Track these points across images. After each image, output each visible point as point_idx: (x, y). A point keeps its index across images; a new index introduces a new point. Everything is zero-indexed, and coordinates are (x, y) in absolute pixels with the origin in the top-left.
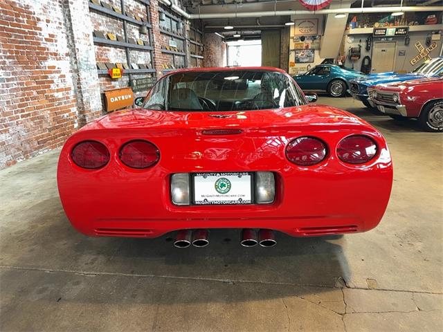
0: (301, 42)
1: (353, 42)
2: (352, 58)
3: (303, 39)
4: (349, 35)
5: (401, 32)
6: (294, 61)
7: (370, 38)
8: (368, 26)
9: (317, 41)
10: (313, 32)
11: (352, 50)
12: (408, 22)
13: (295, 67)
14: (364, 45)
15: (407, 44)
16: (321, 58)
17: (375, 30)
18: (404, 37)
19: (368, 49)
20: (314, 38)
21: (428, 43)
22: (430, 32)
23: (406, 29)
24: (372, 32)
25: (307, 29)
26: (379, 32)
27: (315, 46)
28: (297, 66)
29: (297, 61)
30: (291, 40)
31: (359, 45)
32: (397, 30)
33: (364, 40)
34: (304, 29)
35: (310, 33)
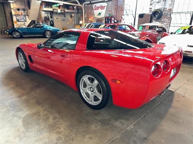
0: (17, 11)
1: (45, 14)
2: (46, 21)
3: (18, 10)
4: (43, 11)
5: (63, 11)
6: (16, 20)
7: (52, 13)
8: (50, 8)
9: (26, 11)
10: (23, 7)
11: (45, 17)
12: (64, 8)
13: (17, 24)
14: (49, 15)
15: (65, 17)
16: (29, 20)
17: (53, 10)
18: (63, 14)
19: (51, 17)
20: (24, 10)
21: (71, 17)
22: (71, 13)
23: (64, 11)
24: (52, 10)
25: (19, 5)
26: (55, 11)
27: (25, 14)
28: (18, 23)
29: (18, 21)
30: (12, 10)
31: (48, 15)
32: (61, 10)
33: (49, 13)
34: (18, 5)
35: (22, 7)
